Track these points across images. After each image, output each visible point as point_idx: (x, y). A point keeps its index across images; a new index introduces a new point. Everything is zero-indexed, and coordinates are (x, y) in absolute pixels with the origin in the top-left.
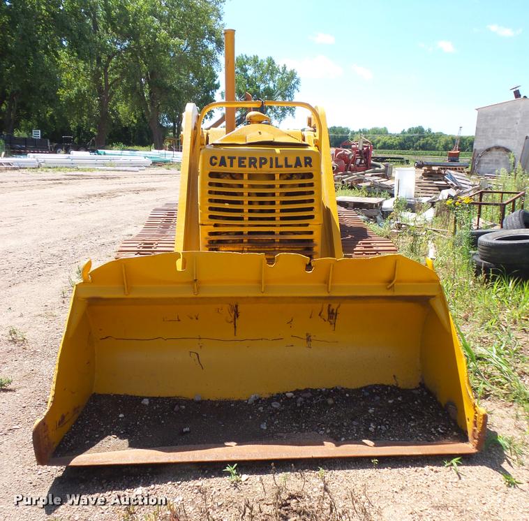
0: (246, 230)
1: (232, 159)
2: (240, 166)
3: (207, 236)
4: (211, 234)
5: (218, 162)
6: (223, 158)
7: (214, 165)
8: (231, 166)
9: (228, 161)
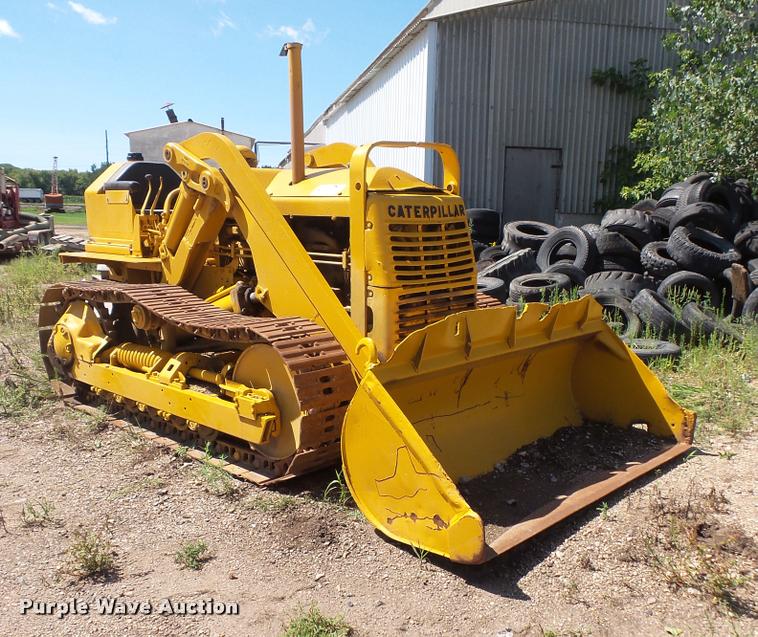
0: (428, 289)
1: (408, 208)
2: (417, 216)
3: (398, 300)
4: (402, 297)
5: (396, 211)
6: (400, 207)
7: (393, 215)
8: (409, 216)
9: (405, 210)
